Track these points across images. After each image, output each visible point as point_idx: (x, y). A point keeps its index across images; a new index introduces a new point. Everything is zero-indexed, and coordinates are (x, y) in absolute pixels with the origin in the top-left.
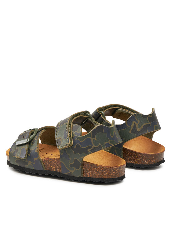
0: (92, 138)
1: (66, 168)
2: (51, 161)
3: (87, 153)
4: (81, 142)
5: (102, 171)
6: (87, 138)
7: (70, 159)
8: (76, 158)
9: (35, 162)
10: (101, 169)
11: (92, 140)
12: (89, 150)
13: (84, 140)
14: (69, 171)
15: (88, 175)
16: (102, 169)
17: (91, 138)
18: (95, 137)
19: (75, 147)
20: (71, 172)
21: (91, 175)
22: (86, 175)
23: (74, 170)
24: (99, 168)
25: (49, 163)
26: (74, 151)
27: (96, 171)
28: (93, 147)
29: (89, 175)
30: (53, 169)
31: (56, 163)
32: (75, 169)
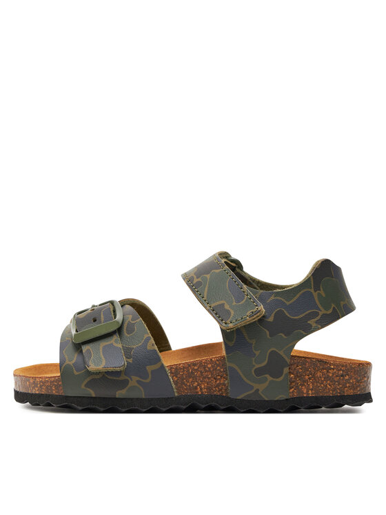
0: (315, 291)
1: (245, 379)
2: (196, 368)
3: (309, 330)
4: (288, 303)
5: (342, 376)
6: (302, 292)
7: (257, 353)
8: (274, 349)
9: (150, 376)
10: (339, 370)
11: (315, 295)
12: (312, 322)
13: (296, 298)
14: (252, 387)
15: (305, 391)
16: (343, 371)
17: (312, 291)
18: (321, 289)
19: (271, 319)
20: (258, 390)
21: (312, 390)
22: (300, 391)
23: (268, 383)
24: (333, 369)
25: (190, 375)
26: (268, 330)
27: (327, 378)
28: (321, 313)
29: (308, 391)
30: (201, 389)
31: (210, 371)
32: (270, 378)
